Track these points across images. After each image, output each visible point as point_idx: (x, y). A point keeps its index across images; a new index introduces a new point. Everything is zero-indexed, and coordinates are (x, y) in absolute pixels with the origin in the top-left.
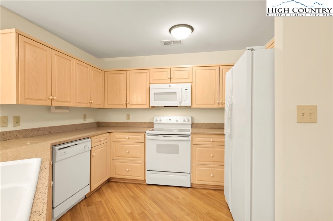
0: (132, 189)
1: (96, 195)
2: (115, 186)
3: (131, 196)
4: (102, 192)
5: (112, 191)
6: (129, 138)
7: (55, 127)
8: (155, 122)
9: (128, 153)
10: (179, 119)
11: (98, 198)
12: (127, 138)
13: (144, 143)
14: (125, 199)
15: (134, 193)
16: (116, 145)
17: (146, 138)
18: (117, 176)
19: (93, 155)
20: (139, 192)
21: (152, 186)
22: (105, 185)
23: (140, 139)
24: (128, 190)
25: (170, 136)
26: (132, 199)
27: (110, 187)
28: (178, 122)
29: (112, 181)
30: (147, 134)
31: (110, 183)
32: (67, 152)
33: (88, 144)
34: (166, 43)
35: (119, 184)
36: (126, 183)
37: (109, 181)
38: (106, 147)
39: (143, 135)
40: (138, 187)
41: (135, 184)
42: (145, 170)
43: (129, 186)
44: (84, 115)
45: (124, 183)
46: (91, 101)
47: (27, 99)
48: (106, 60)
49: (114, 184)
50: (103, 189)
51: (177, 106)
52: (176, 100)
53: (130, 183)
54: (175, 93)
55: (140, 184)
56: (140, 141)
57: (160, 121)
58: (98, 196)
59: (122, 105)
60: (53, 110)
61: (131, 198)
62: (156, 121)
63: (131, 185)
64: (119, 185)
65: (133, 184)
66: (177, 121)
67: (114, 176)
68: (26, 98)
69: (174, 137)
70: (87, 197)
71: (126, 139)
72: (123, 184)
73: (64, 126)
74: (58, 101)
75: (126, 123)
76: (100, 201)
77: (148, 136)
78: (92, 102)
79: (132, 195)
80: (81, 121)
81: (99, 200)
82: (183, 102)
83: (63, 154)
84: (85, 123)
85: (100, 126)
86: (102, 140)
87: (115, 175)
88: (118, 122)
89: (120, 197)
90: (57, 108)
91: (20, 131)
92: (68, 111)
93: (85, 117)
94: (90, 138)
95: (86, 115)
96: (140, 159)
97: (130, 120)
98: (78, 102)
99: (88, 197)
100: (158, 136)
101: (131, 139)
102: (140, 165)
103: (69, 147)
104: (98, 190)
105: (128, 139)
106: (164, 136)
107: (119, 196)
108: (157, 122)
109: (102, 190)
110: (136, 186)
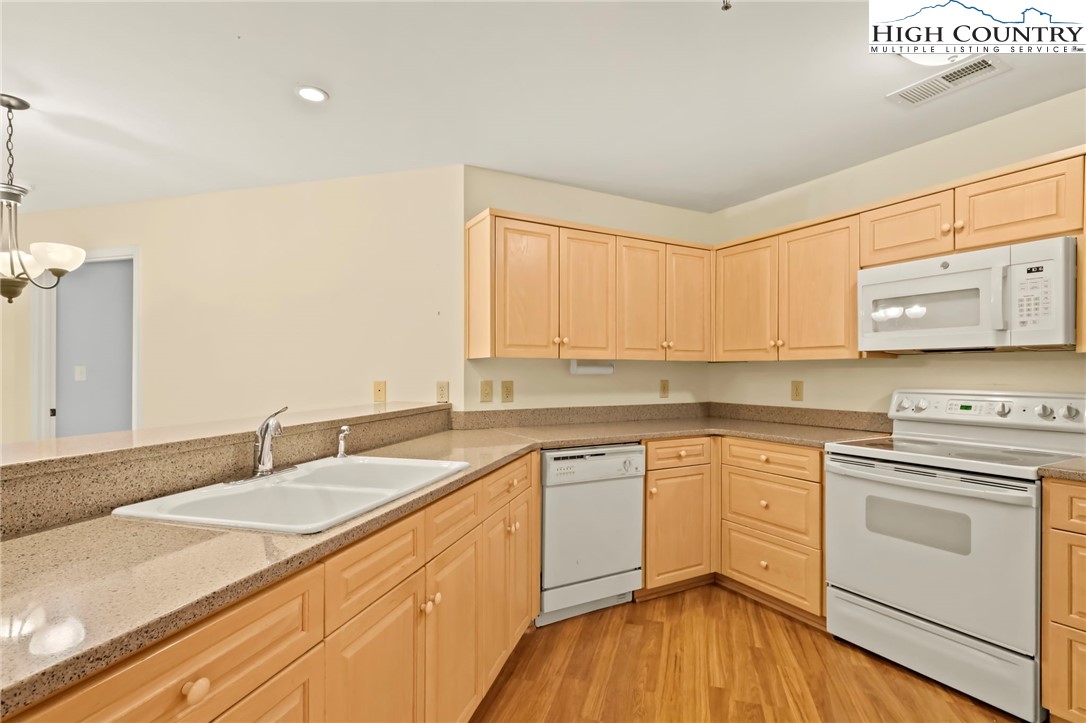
0: (768, 630)
1: (661, 605)
2: (723, 604)
3: (752, 648)
4: (680, 602)
5: (706, 612)
6: (771, 460)
7: (583, 408)
8: (892, 413)
9: (767, 507)
10: (1015, 403)
11: (662, 613)
12: (763, 457)
13: (821, 483)
14: (730, 647)
15: (767, 642)
16: (733, 477)
17: (825, 468)
18: (734, 573)
19: (651, 493)
20: (785, 643)
21: (850, 651)
22: (699, 589)
23: (804, 468)
24: (755, 628)
25: (925, 474)
26: (750, 658)
27: (708, 601)
28: (1008, 420)
29: (724, 584)
30: (833, 453)
31: (715, 588)
32: (573, 469)
33: (636, 458)
34: (912, 97)
35: (741, 601)
36: (763, 606)
37: (714, 581)
38: (700, 477)
39: (815, 454)
40: (795, 631)
41: (790, 618)
42: (825, 585)
43: (766, 618)
44: (662, 381)
45: (756, 603)
46: (665, 344)
47: (510, 346)
48: (731, 212)
49: (724, 595)
50: (688, 597)
51: (991, 349)
52: (977, 323)
53: (774, 611)
54: (975, 292)
55: (807, 626)
56: (806, 473)
57: (919, 409)
58: (664, 611)
59: (765, 350)
60: (574, 368)
61: (749, 652)
62: (900, 408)
63: (773, 616)
64: (738, 603)
65: (780, 618)
66: (1004, 414)
67: (727, 572)
68: (508, 343)
69: (947, 478)
70: (637, 600)
71: (759, 460)
72: (750, 607)
73: (604, 407)
74: (574, 347)
75: (791, 410)
76: (662, 623)
77: (834, 460)
78: (669, 346)
79: (758, 644)
80: (654, 398)
81: (659, 620)
82: (1016, 328)
83: (562, 471)
84: (664, 405)
85: (711, 413)
86: (683, 453)
87: (729, 571)
88: (764, 407)
89: (718, 638)
90: (582, 363)
91: (511, 412)
92: (609, 371)
93: (665, 388)
94: (643, 442)
95: (667, 381)
96: (805, 537)
97: (801, 400)
98: (627, 346)
99: (641, 602)
100: (872, 466)
101: (774, 463)
102: (804, 557)
103: (582, 457)
104: (673, 594)
105: (767, 461)
106: (897, 470)
107: (717, 631)
108: (902, 414)
109: (683, 600)
110: (788, 624)
